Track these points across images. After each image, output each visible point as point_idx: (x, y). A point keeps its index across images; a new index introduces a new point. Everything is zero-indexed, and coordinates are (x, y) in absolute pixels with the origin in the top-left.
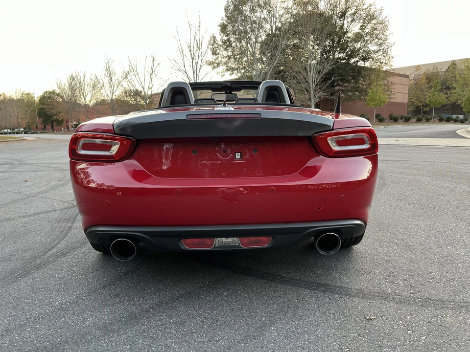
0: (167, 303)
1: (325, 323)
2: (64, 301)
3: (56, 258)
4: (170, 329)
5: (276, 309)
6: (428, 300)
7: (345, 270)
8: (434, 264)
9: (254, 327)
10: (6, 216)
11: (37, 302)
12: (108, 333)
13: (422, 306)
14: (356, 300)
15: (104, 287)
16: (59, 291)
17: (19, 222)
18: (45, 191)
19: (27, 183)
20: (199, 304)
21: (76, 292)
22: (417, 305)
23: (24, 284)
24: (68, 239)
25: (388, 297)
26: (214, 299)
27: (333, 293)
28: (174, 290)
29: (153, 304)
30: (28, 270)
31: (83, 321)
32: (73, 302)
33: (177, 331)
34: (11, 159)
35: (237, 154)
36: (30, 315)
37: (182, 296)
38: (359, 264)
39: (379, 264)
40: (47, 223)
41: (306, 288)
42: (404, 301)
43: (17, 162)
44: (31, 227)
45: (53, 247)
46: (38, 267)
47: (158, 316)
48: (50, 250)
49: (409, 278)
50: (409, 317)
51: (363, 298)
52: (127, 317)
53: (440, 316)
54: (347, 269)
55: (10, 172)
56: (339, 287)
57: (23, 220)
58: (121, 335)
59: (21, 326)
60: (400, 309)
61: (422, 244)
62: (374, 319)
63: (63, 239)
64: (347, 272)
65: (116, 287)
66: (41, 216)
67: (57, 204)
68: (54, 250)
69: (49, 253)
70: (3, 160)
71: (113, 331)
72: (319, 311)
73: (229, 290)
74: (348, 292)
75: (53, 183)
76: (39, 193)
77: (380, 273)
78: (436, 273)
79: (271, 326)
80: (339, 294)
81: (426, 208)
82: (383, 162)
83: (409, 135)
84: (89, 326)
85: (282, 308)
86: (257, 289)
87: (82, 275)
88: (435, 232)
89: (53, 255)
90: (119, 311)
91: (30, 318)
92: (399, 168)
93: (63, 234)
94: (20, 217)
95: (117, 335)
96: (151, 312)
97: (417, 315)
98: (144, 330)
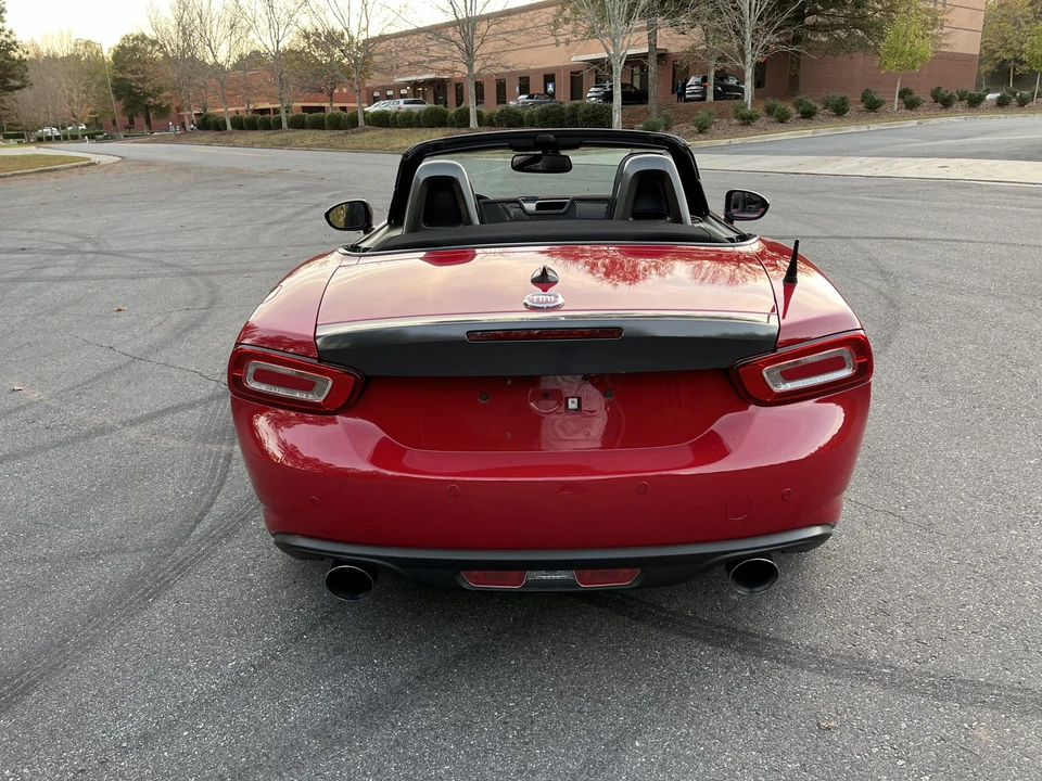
0: (436, 674)
1: (738, 734)
2: (243, 661)
3: (213, 544)
4: (445, 740)
5: (646, 696)
6: (949, 680)
7: (787, 593)
8: (975, 580)
9: (602, 739)
10: (97, 420)
11: (192, 664)
12: (332, 745)
13: (935, 696)
14: (804, 675)
15: (313, 627)
16: (229, 635)
17: (124, 439)
18: (164, 344)
19: (122, 319)
20: (497, 677)
21: (261, 638)
22: (924, 694)
23: (160, 613)
24: (228, 492)
25: (867, 671)
26: (524, 663)
27: (760, 654)
28: (447, 638)
29: (409, 674)
30: (162, 578)
31: (285, 713)
32: (261, 666)
33: (458, 744)
34: (78, 236)
35: (570, 400)
36: (183, 696)
37: (461, 656)
38: (818, 575)
39: (860, 577)
40: (181, 444)
41: (706, 640)
42: (899, 682)
43: (88, 247)
44: (150, 454)
45: (203, 514)
46: (182, 569)
47: (419, 707)
48: (198, 521)
49: (917, 618)
50: (903, 725)
51: (818, 671)
52: (362, 706)
53: (966, 725)
54: (792, 591)
55: (81, 279)
56: (774, 639)
57: (133, 432)
58: (355, 752)
59: (170, 725)
60: (890, 702)
61: (957, 521)
62: (835, 728)
63: (219, 492)
64: (791, 599)
65: (336, 628)
66: (167, 420)
67: (194, 384)
68: (207, 523)
69: (197, 531)
70: (58, 240)
71: (340, 740)
72: (729, 703)
73: (553, 641)
74: (789, 653)
75: (177, 318)
76: (154, 349)
77: (860, 601)
78: (974, 605)
79: (635, 739)
80: (770, 660)
81: (980, 407)
82: (901, 246)
83: (974, 150)
84: (295, 726)
85: (658, 691)
86: (610, 640)
87: (268, 595)
88: (990, 483)
89: (207, 536)
90: (347, 689)
91: (183, 704)
92: (938, 266)
93: (217, 477)
94: (124, 424)
95: (350, 751)
96: (407, 695)
97: (921, 720)
98: (396, 741)
